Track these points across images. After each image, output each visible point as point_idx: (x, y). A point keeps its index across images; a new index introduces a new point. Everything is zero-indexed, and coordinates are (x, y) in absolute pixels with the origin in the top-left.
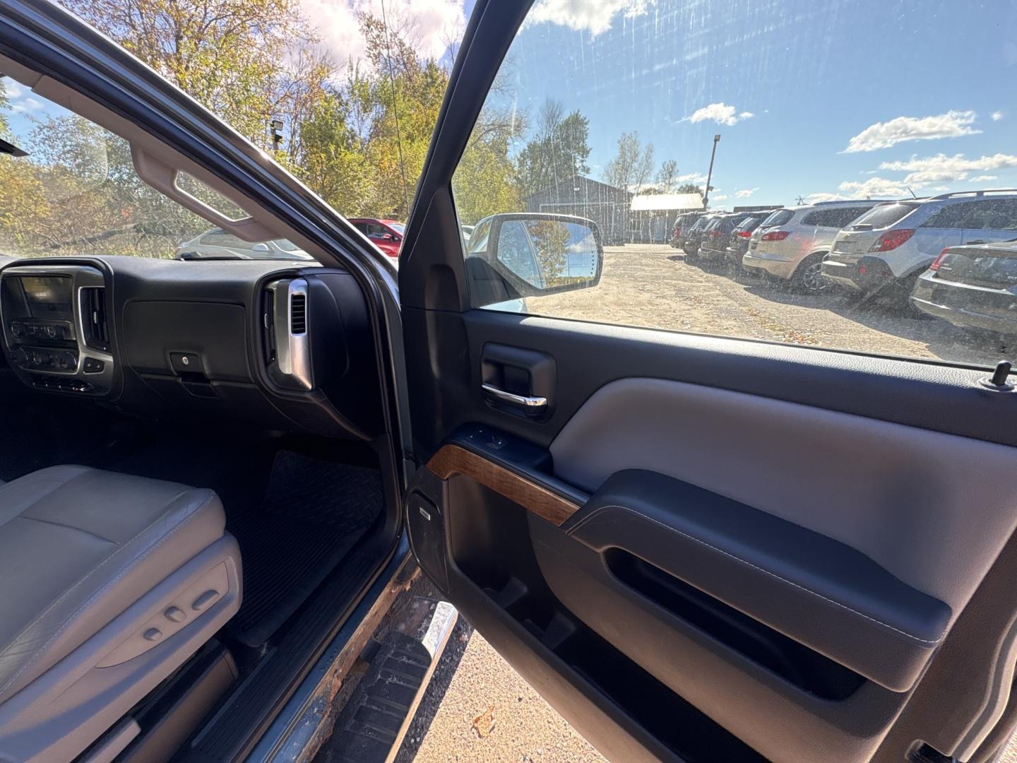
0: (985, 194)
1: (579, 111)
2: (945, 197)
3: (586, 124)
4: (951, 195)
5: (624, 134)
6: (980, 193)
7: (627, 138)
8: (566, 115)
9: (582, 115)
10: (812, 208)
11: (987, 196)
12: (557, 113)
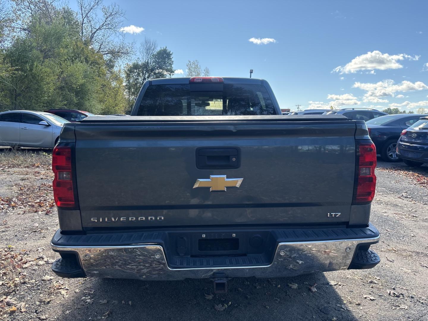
0: (355, 109)
1: (166, 48)
2: (344, 110)
3: (171, 55)
4: (346, 109)
5: (190, 62)
6: (353, 109)
7: (192, 64)
8: (158, 49)
9: (169, 50)
10: (304, 112)
11: (356, 110)
12: (153, 48)
